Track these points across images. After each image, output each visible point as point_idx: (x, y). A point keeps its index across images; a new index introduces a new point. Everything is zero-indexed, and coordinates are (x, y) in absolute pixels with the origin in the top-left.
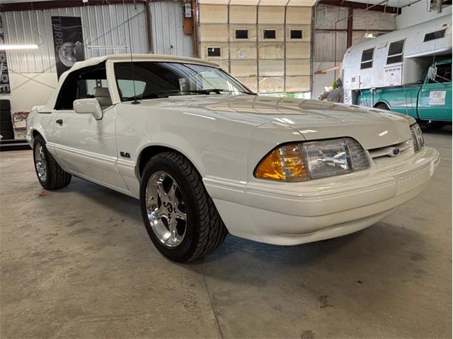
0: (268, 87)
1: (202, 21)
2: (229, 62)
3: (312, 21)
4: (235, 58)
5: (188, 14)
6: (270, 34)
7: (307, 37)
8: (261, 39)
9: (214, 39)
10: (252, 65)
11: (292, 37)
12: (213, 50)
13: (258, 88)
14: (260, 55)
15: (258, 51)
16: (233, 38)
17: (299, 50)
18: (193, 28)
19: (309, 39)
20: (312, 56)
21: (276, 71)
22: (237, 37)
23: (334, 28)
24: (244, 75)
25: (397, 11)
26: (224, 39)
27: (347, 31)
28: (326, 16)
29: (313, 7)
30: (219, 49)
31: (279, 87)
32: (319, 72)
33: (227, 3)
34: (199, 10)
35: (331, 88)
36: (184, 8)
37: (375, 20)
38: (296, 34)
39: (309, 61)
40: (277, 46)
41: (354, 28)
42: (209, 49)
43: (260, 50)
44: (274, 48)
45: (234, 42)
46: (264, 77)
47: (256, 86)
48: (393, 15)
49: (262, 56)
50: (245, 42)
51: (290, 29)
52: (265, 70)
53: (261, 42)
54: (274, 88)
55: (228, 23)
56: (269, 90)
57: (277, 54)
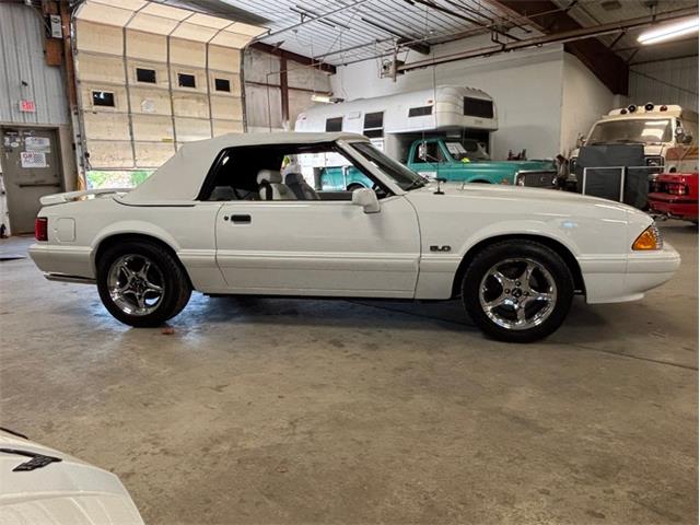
1: (80, 46)
2: (130, 117)
3: (242, 71)
4: (139, 111)
5: (57, 33)
6: (187, 81)
7: (236, 91)
8: (176, 86)
9: (103, 79)
10: (165, 123)
11: (218, 89)
12: (102, 96)
14: (175, 111)
15: (172, 103)
16: (133, 81)
17: (228, 107)
18: (63, 55)
19: (239, 94)
20: (245, 117)
21: (201, 135)
22: (139, 80)
23: (265, 82)
24: (154, 138)
25: (332, 69)
26: (121, 80)
27: (281, 87)
28: (254, 64)
29: (242, 50)
30: (111, 95)
33: (123, 25)
34: (75, 27)
36: (48, 21)
37: (308, 78)
38: (223, 85)
39: (241, 124)
40: (198, 99)
41: (289, 85)
42: (94, 93)
43: (175, 102)
44: (194, 101)
45: (136, 87)
48: (327, 73)
49: (179, 111)
50: (152, 88)
51: (214, 76)
52: (185, 134)
53: (176, 91)
55: (125, 56)
57: (199, 112)
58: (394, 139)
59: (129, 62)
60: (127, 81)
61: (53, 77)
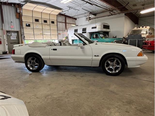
0: (46, 38)
1: (23, 14)
2: (33, 29)
3: (57, 19)
4: (35, 28)
5: (18, 11)
6: (45, 21)
7: (55, 23)
8: (43, 22)
9: (28, 21)
10: (41, 30)
11: (52, 23)
12: (28, 25)
13: (43, 38)
14: (43, 27)
16: (34, 21)
17: (54, 27)
18: (20, 16)
19: (56, 24)
20: (57, 29)
21: (48, 33)
22: (35, 21)
23: (62, 22)
24: (38, 33)
25: (76, 19)
27: (65, 23)
28: (59, 18)
29: (57, 15)
30: (30, 24)
31: (49, 38)
32: (59, 34)
33: (32, 10)
34: (22, 10)
35: (65, 39)
36: (17, 9)
37: (71, 21)
38: (53, 22)
40: (48, 25)
41: (67, 22)
42: (26, 24)
43: (43, 26)
44: (47, 26)
45: (35, 23)
46: (45, 34)
47: (42, 37)
48: (75, 20)
49: (44, 28)
50: (38, 23)
51: (51, 21)
52: (45, 32)
53: (43, 24)
54: (48, 38)
55: (32, 16)
56: (46, 39)
57: (48, 28)
58: (88, 33)
59: (33, 18)
60: (33, 22)
61: (17, 21)
